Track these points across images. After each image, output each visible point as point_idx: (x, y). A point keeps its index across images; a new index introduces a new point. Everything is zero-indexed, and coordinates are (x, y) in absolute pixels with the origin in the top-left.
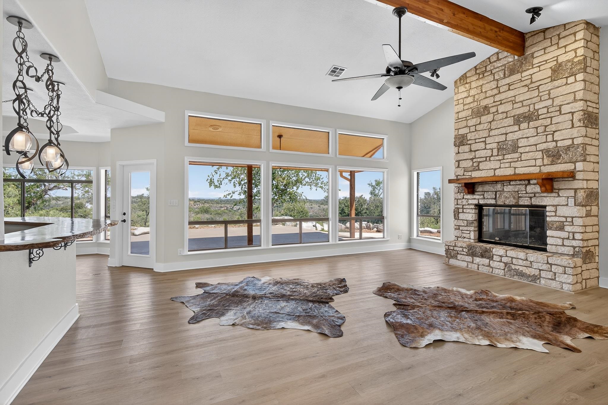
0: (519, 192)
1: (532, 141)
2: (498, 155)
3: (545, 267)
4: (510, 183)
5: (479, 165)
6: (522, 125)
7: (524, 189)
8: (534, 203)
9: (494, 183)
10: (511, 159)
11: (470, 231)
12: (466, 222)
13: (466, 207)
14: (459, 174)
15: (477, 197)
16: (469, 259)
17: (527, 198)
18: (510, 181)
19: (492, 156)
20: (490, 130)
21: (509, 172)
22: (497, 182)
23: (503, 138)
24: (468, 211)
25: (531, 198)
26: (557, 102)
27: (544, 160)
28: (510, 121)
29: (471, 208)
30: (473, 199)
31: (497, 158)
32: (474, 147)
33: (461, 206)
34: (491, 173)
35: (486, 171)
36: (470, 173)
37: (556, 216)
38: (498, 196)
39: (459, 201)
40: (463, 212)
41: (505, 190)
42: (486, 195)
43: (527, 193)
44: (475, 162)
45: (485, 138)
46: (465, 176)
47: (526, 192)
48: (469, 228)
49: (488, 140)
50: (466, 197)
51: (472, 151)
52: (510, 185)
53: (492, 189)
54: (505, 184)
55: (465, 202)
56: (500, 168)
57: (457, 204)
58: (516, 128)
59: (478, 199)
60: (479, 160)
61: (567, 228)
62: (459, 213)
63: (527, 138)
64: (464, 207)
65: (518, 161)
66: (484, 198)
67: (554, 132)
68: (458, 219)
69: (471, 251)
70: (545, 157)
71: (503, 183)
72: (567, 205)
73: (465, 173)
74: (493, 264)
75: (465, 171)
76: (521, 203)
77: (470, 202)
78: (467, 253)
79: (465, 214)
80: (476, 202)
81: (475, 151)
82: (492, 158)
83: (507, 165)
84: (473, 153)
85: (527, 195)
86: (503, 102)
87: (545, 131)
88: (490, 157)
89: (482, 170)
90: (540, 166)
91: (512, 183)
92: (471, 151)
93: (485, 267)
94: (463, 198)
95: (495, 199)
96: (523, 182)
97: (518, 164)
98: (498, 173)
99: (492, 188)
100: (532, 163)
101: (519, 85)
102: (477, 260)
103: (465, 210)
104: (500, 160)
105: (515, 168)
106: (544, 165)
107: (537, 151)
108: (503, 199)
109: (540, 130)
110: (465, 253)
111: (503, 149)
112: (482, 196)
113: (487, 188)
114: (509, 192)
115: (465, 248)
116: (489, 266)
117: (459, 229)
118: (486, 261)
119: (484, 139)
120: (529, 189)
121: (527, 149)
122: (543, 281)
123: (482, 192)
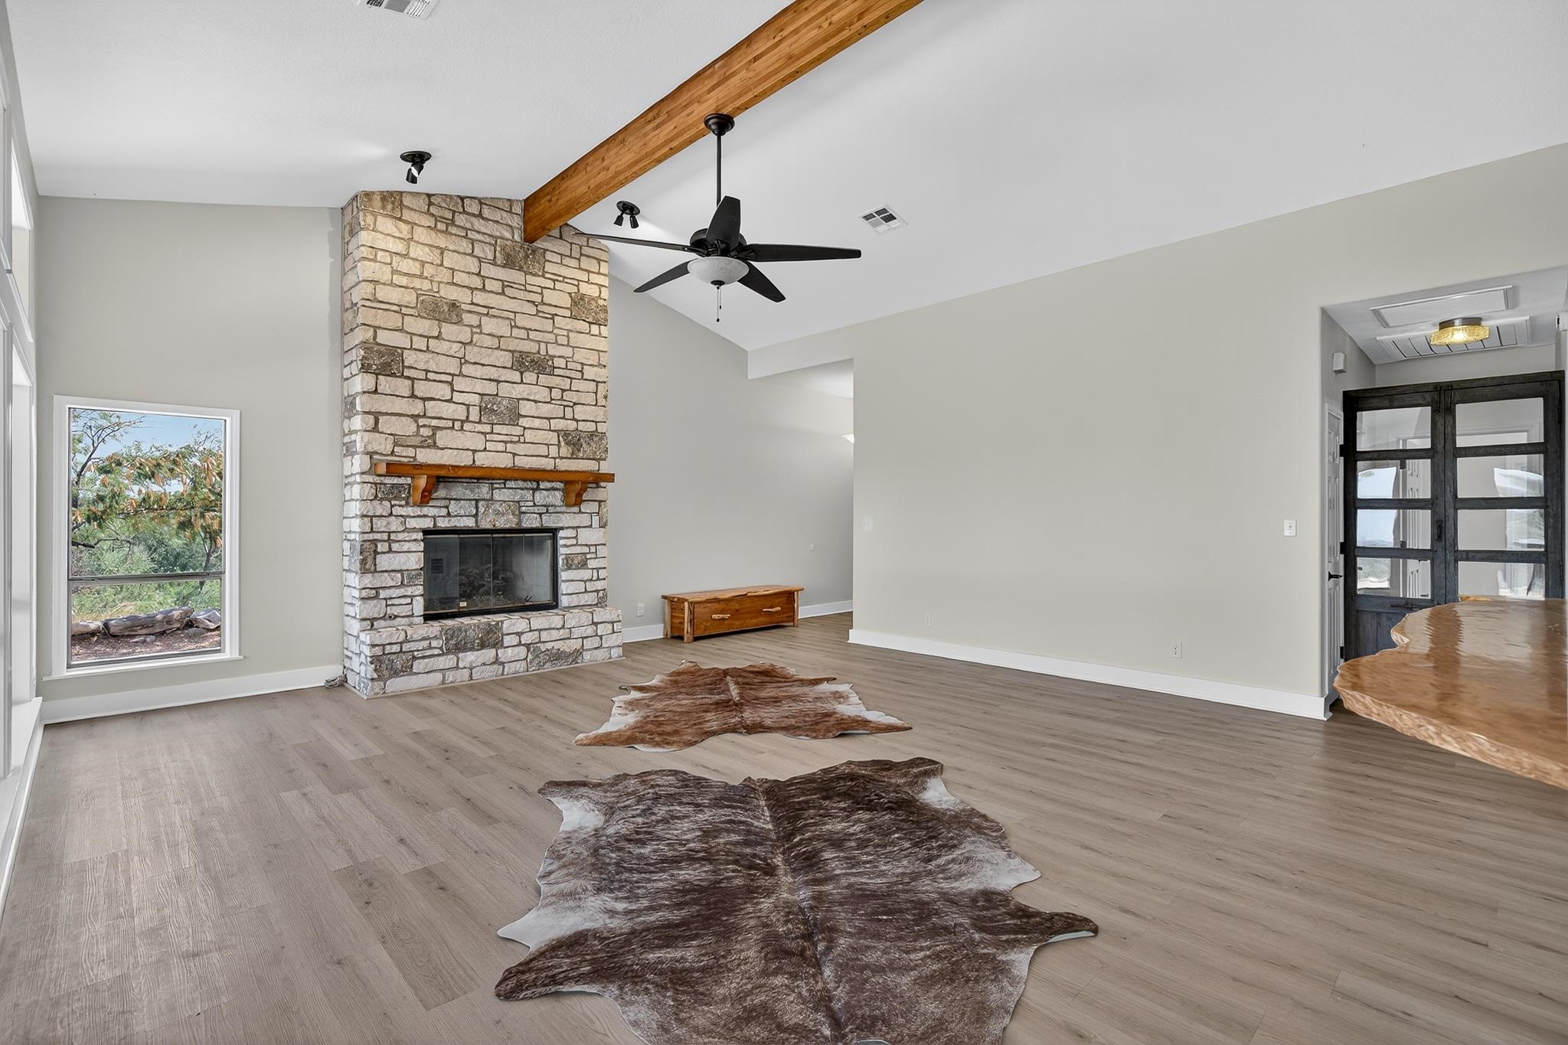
0: (522, 504)
1: (545, 410)
2: (480, 422)
3: (590, 631)
4: (505, 485)
5: (434, 434)
6: (526, 374)
7: (531, 498)
8: (546, 525)
9: (473, 481)
10: (507, 435)
11: (412, 597)
12: (399, 575)
13: (401, 536)
14: (381, 448)
15: (432, 512)
16: (448, 661)
17: (535, 515)
18: (506, 480)
19: (467, 420)
20: (463, 361)
21: (503, 461)
22: (479, 479)
23: (491, 388)
24: (406, 546)
25: (541, 514)
26: (580, 356)
27: (561, 449)
28: (506, 359)
29: (415, 540)
30: (419, 516)
31: (479, 428)
32: (422, 389)
33: (385, 536)
34: (465, 459)
35: (455, 452)
36: (411, 452)
37: (577, 545)
38: (482, 510)
39: (379, 524)
40: (390, 551)
41: (496, 497)
42: (453, 507)
43: (535, 505)
44: (424, 426)
45: (453, 375)
46: (396, 456)
47: (534, 503)
48: (409, 591)
49: (460, 384)
50: (397, 511)
51: (417, 397)
52: (505, 488)
53: (469, 494)
54: (495, 486)
55: (395, 524)
56: (485, 450)
57: (372, 531)
58: (516, 377)
59: (434, 517)
60: (434, 423)
61: (591, 564)
62: (376, 552)
63: (536, 402)
64: (393, 537)
65: (519, 441)
66: (449, 514)
67: (575, 404)
68: (375, 571)
69: (453, 642)
70: (563, 444)
71: (492, 484)
72: (591, 526)
73: (396, 449)
74: (505, 654)
75: (396, 444)
76: (526, 525)
77: (412, 523)
78: (441, 648)
79: (395, 555)
80: (428, 524)
81: (424, 399)
82: (467, 426)
83: (501, 447)
84: (419, 404)
85: (536, 509)
86: (491, 312)
87: (562, 399)
88: (463, 422)
89: (443, 449)
90: (555, 458)
91: (509, 484)
92: (413, 396)
93: (488, 667)
94: (391, 514)
95: (476, 516)
96: (529, 485)
97: (520, 449)
98: (482, 460)
99: (468, 492)
100: (543, 450)
101: (521, 295)
102: (469, 658)
103: (395, 547)
104: (484, 434)
105: (514, 455)
106: (562, 458)
107: (550, 430)
108: (492, 517)
109: (556, 394)
110: (436, 652)
111: (492, 411)
112: (444, 512)
113: (458, 491)
114: (505, 502)
115: (436, 638)
116: (496, 661)
117: (377, 596)
118: (489, 654)
119: (449, 379)
120: (540, 497)
121: (537, 423)
122: (587, 656)
123: (445, 499)
